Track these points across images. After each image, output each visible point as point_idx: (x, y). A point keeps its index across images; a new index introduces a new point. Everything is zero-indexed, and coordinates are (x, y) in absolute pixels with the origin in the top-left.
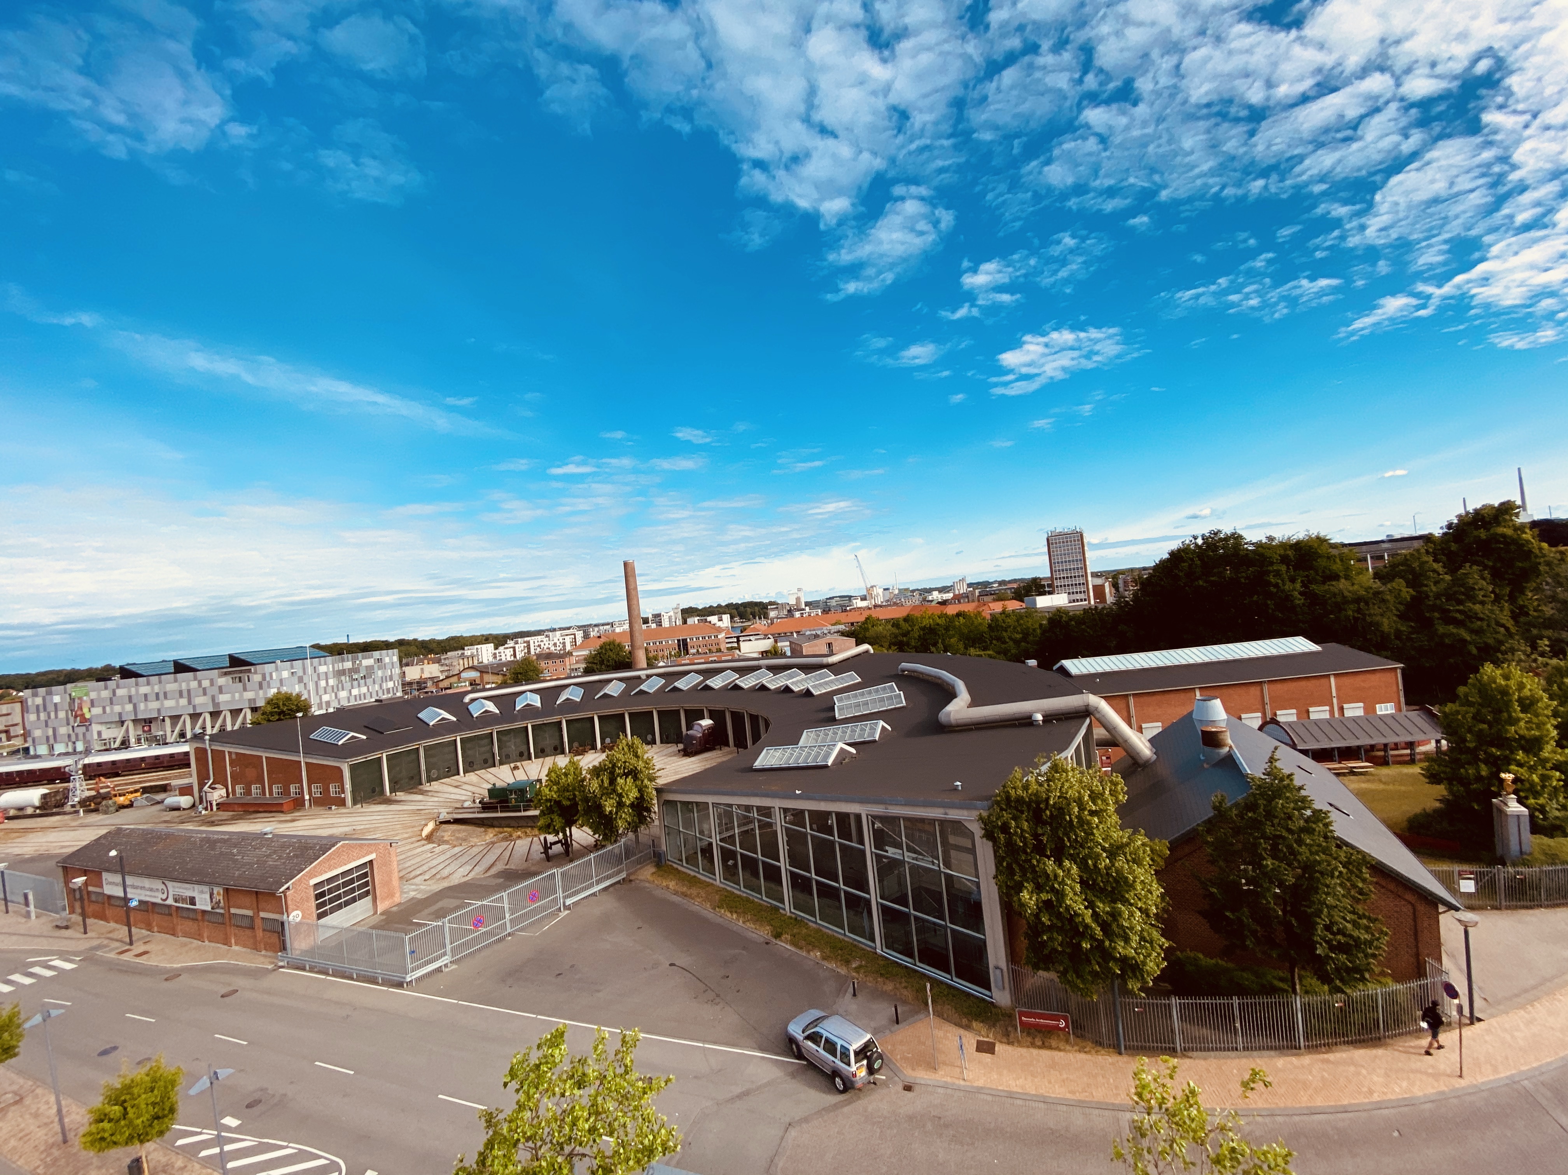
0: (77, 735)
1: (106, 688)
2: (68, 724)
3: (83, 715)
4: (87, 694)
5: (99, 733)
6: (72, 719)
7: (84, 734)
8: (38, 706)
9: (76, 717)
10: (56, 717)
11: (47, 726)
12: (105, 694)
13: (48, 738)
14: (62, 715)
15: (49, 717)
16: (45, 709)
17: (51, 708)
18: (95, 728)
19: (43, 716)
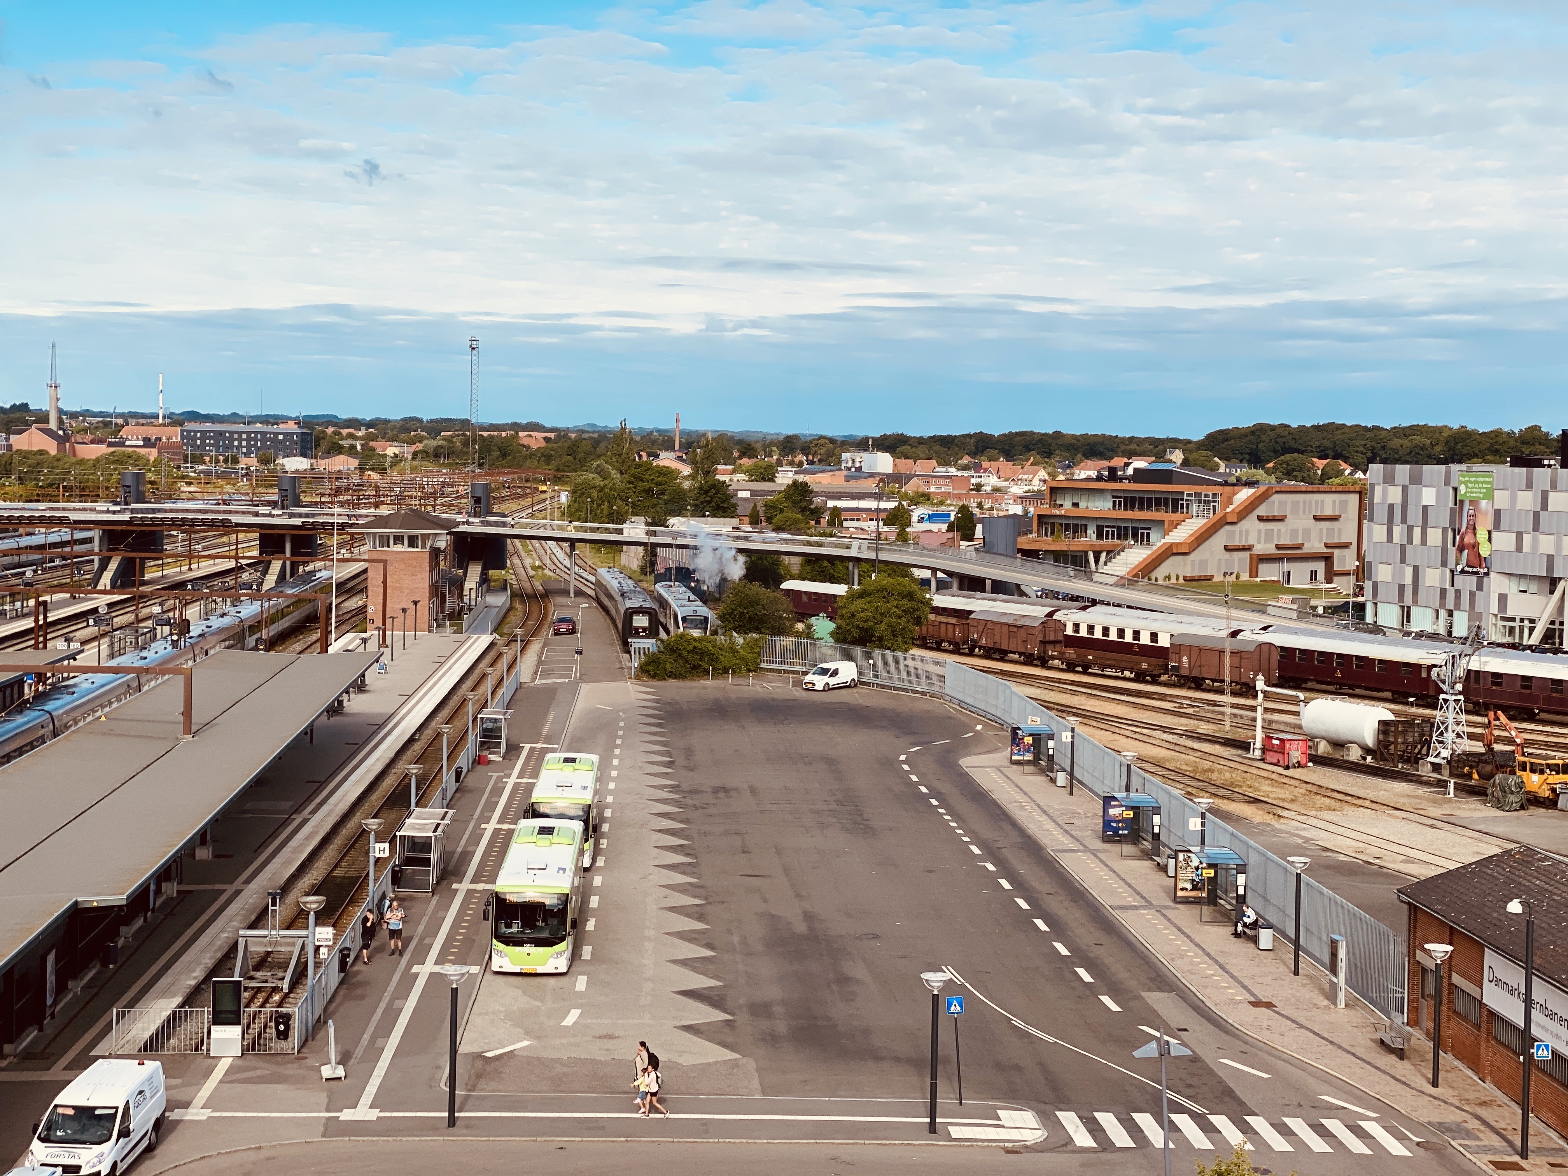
0: (1458, 593)
1: (1529, 486)
2: (1444, 564)
3: (1475, 546)
4: (1489, 495)
5: (1503, 599)
6: (1452, 551)
7: (1472, 594)
8: (1391, 507)
9: (1461, 549)
10: (1424, 542)
11: (1403, 561)
12: (1527, 500)
13: (1402, 588)
14: (1435, 537)
15: (1410, 540)
16: (1404, 520)
17: (1414, 516)
18: (1496, 584)
19: (1398, 532)
